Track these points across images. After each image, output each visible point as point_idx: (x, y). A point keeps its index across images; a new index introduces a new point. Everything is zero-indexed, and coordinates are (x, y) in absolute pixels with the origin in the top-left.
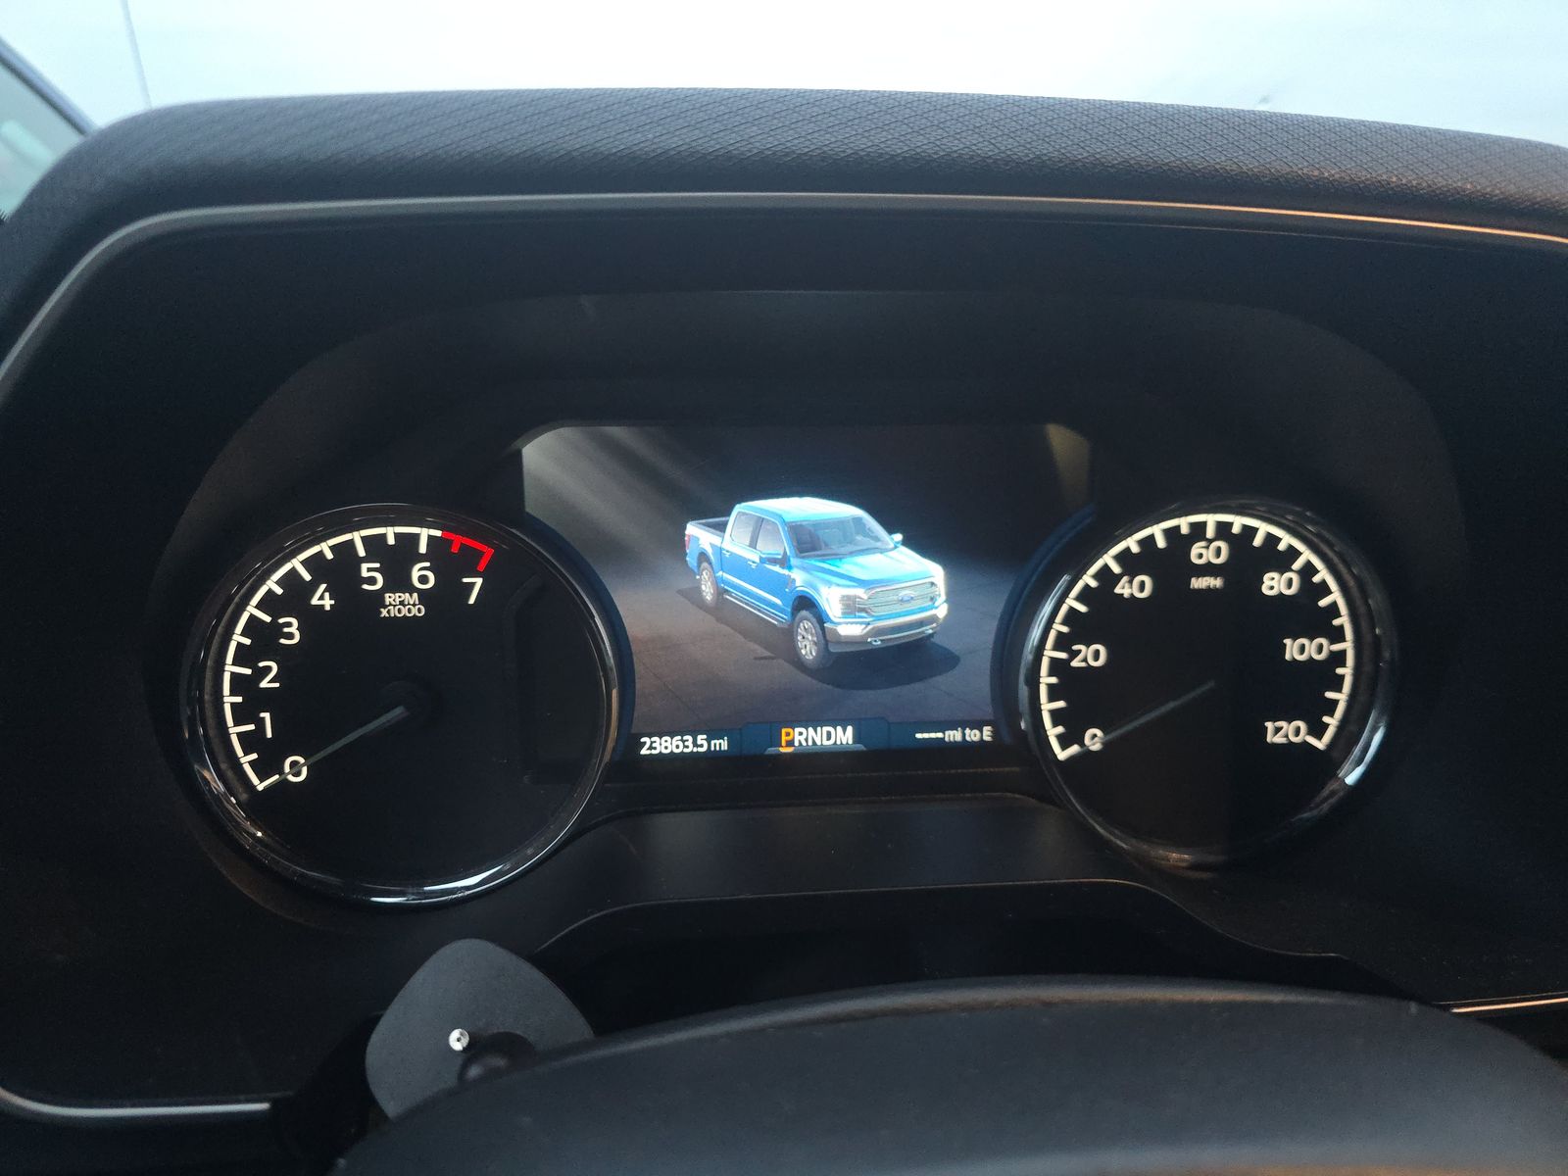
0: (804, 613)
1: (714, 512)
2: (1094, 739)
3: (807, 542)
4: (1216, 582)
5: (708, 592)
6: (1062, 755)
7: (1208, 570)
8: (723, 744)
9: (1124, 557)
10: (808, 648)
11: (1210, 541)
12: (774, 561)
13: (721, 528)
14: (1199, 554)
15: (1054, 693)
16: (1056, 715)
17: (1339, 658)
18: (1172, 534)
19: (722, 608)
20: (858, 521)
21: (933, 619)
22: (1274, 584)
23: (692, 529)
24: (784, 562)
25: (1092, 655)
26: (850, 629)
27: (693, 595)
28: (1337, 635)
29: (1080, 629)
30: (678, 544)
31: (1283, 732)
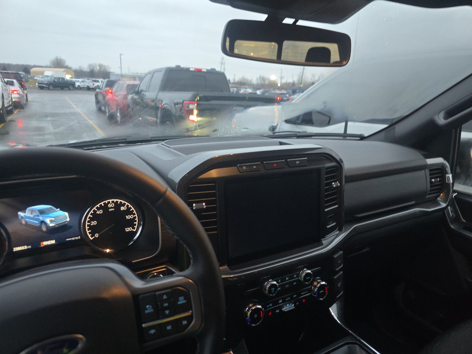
0: (43, 223)
1: (24, 210)
2: (97, 235)
3: (42, 212)
4: (113, 209)
5: (24, 222)
6: (92, 239)
7: (111, 208)
8: (30, 247)
9: (97, 208)
10: (44, 229)
11: (111, 204)
12: (36, 216)
13: (25, 212)
14: (110, 206)
15: (89, 230)
16: (90, 233)
17: (135, 217)
18: (104, 204)
19: (27, 224)
20: (51, 208)
21: (67, 221)
22: (122, 208)
23: (19, 213)
24: (38, 216)
25: (94, 223)
26: (52, 225)
27: (21, 224)
28: (134, 214)
29: (91, 219)
30: (17, 216)
31: (128, 230)
